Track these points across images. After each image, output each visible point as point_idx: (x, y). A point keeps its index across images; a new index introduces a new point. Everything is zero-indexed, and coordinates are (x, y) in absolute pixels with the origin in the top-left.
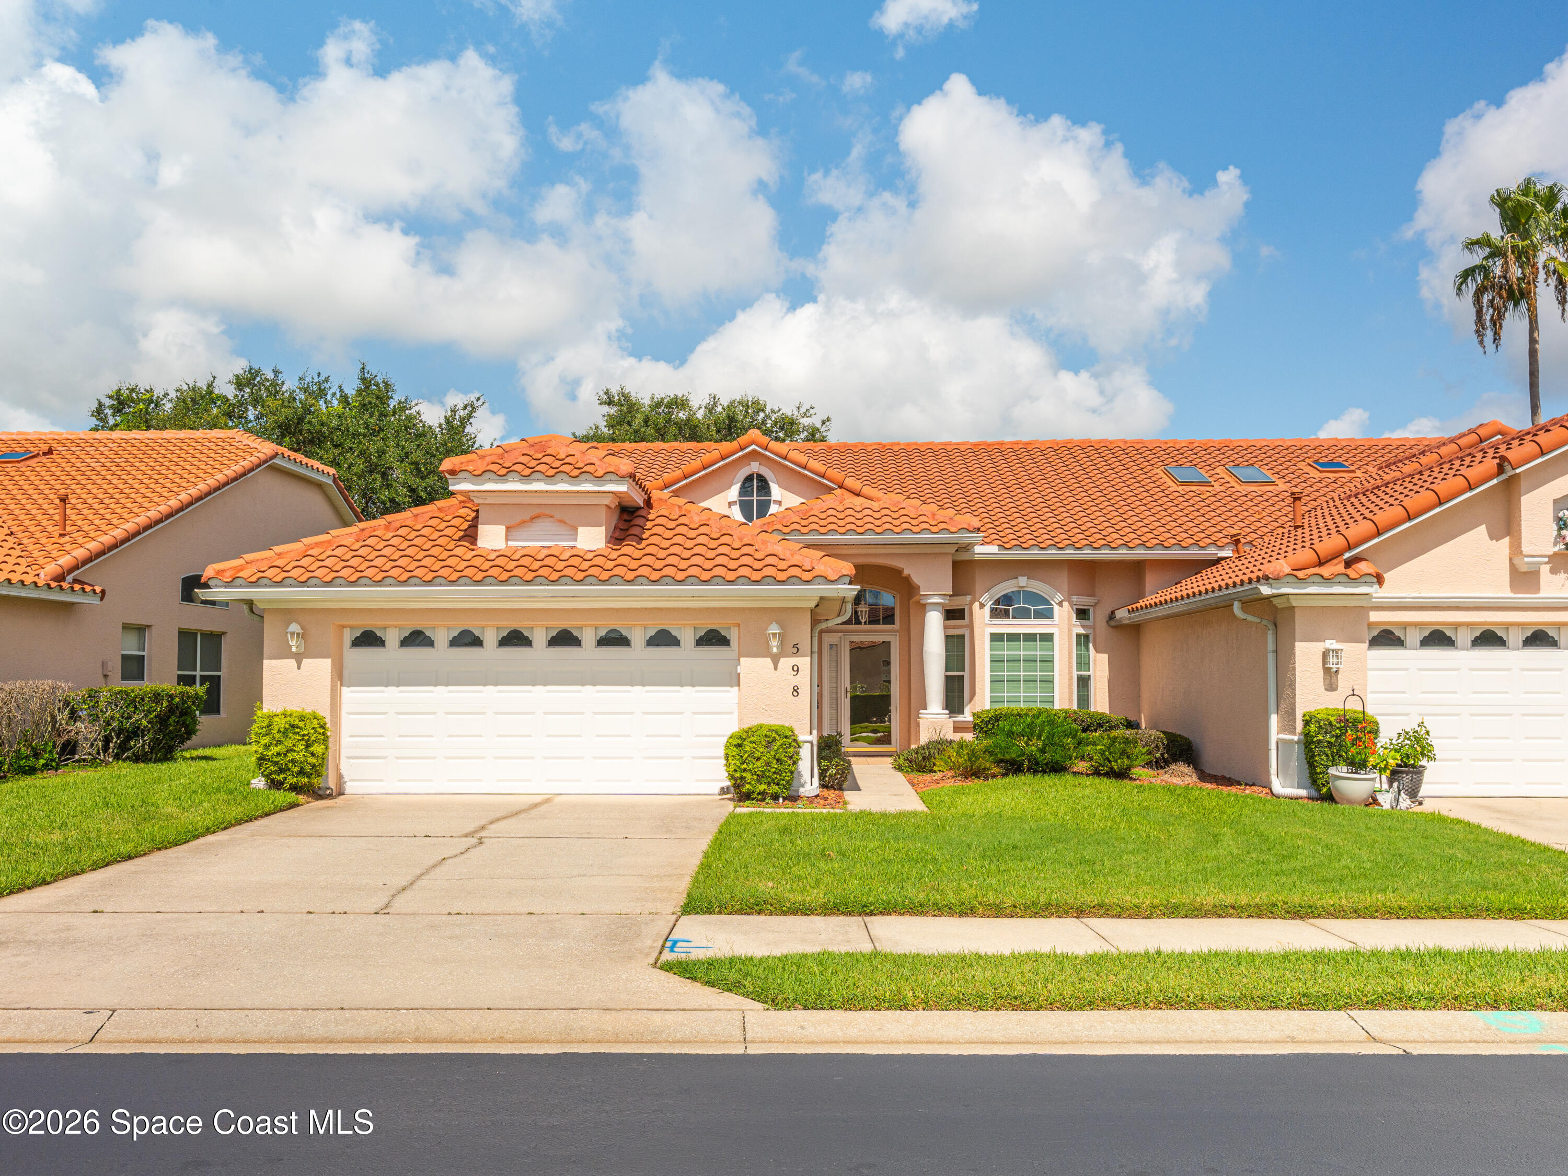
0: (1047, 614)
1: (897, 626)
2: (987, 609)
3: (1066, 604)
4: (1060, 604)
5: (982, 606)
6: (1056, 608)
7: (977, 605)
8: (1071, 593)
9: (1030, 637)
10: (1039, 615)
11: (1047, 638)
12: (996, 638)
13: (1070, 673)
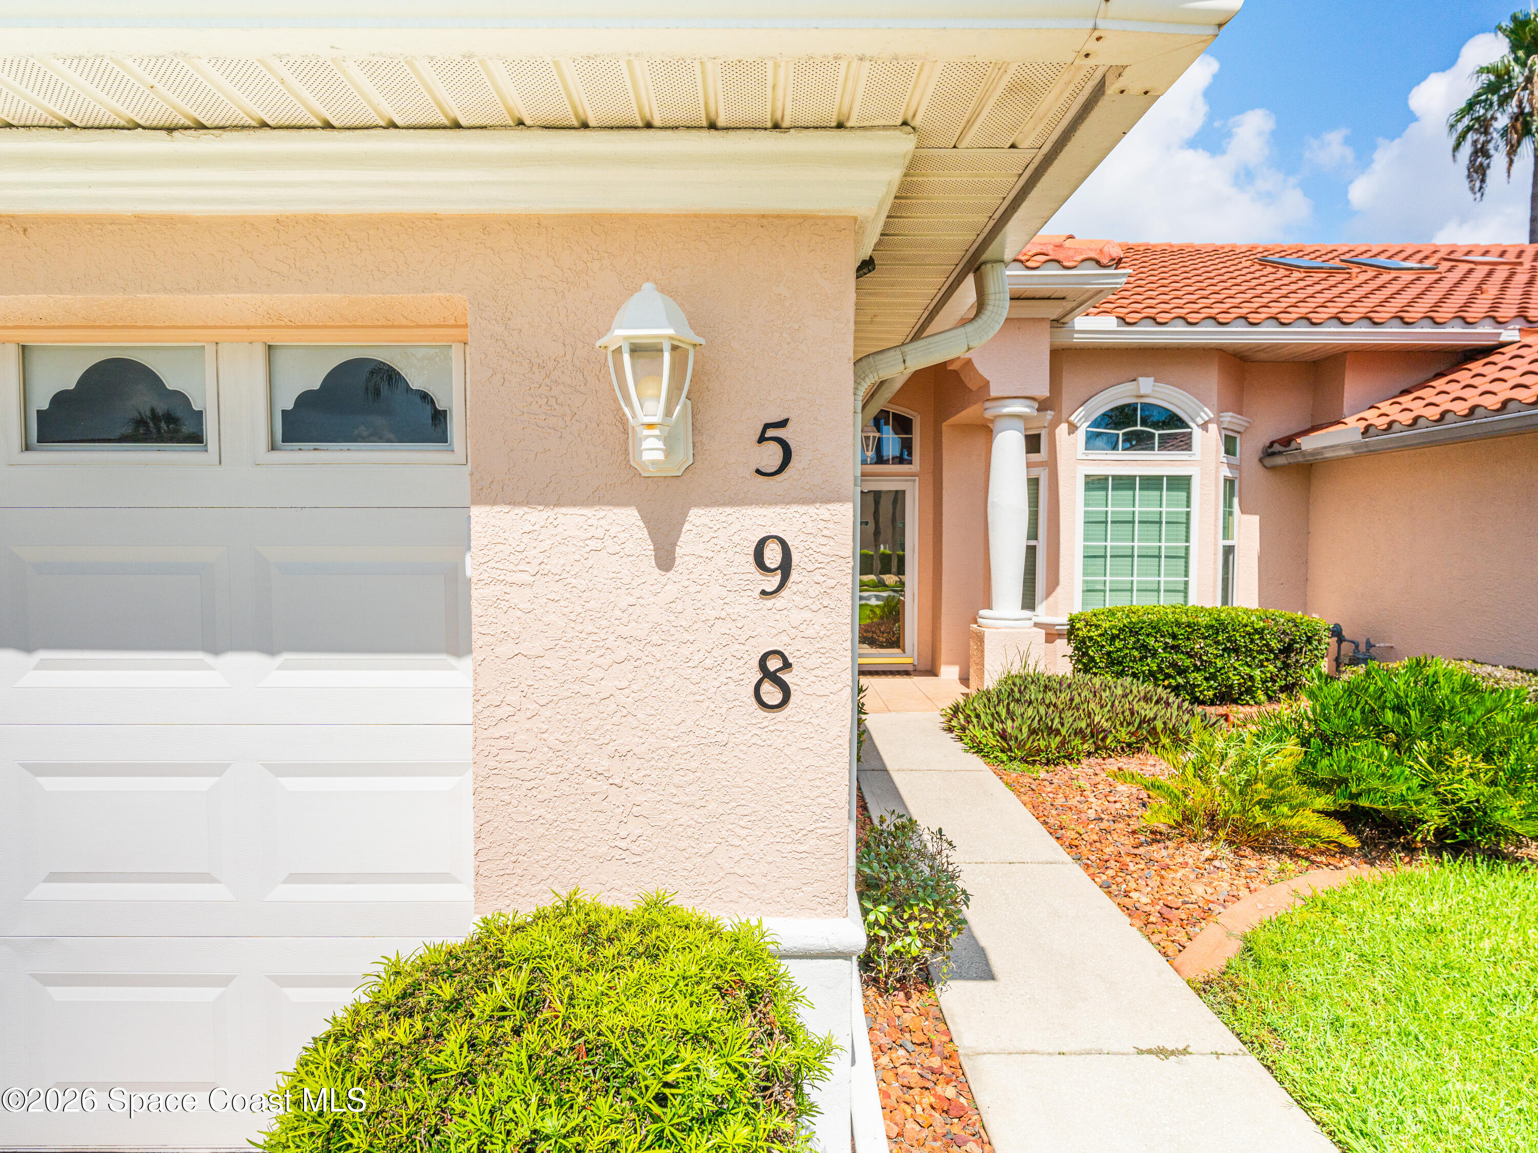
0: (1185, 443)
1: (915, 467)
2: (1081, 434)
3: (1213, 427)
4: (1204, 426)
5: (1073, 428)
6: (1197, 433)
7: (1064, 427)
8: (1222, 409)
9: (1152, 483)
10: (1167, 443)
11: (1181, 483)
12: (1095, 483)
13: (1216, 545)
